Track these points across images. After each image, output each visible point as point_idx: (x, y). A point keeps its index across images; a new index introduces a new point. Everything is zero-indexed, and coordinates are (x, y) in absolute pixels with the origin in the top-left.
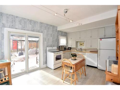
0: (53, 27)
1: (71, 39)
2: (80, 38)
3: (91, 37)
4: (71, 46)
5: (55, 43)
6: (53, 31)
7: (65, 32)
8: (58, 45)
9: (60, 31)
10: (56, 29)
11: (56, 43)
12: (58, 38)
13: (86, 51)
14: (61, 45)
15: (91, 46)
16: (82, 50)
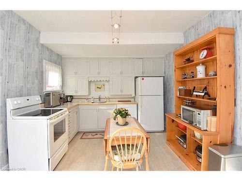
0: (30, 28)
1: (76, 73)
2: (99, 73)
4: (76, 92)
5: (33, 83)
6: (27, 41)
7: (58, 55)
8: (42, 89)
9: (48, 48)
10: (38, 39)
11: (36, 82)
12: (42, 66)
13: (109, 101)
14: (48, 89)
15: (122, 91)
16: (102, 100)
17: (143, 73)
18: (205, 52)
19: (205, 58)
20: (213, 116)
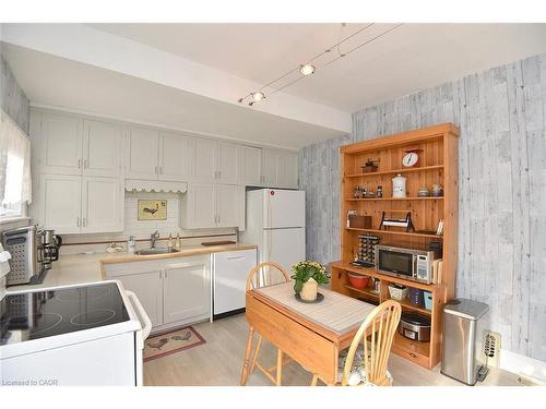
2: (159, 171)
3: (218, 175)
15: (217, 220)
16: (159, 245)
17: (262, 179)
18: (414, 158)
19: (414, 166)
20: (435, 259)
